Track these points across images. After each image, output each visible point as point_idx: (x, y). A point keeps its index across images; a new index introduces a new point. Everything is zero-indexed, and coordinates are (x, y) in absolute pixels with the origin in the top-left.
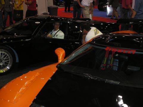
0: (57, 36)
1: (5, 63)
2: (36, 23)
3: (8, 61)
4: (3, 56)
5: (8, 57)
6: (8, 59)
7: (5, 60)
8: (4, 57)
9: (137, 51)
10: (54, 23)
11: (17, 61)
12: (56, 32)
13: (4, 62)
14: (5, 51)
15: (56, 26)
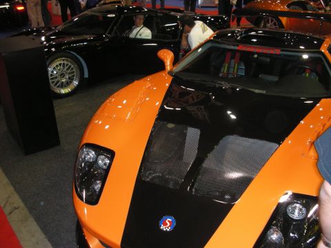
0: (140, 35)
1: (69, 78)
2: (109, 16)
3: (73, 76)
4: (66, 68)
5: (72, 69)
6: (73, 72)
7: (69, 74)
8: (67, 70)
9: (282, 51)
10: (135, 16)
11: (86, 75)
12: (138, 29)
13: (67, 77)
14: (67, 61)
15: (138, 21)
